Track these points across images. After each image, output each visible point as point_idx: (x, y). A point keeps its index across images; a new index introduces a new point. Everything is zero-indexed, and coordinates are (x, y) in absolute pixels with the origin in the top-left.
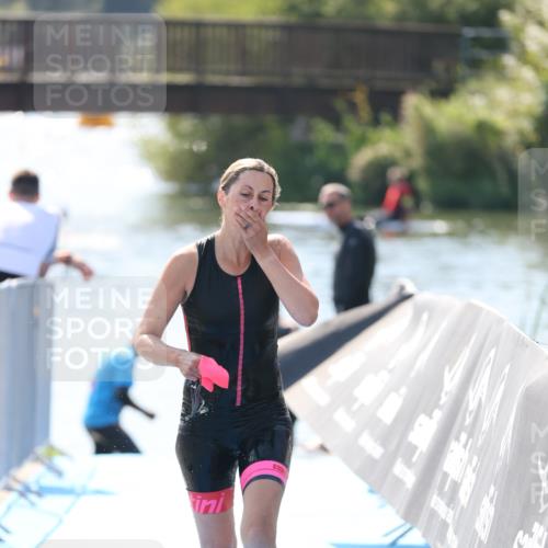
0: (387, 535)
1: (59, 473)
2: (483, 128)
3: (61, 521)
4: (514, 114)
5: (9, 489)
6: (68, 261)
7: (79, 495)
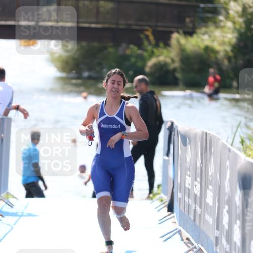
0: (162, 237)
3: (12, 228)
7: (20, 216)
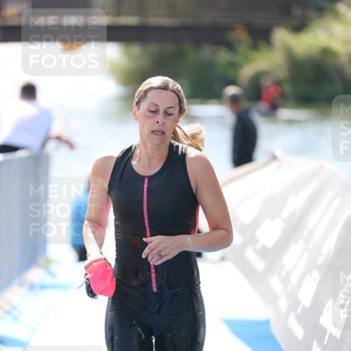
1: (52, 275)
2: (326, 52)
4: (346, 42)
5: (21, 285)
6: (59, 138)
